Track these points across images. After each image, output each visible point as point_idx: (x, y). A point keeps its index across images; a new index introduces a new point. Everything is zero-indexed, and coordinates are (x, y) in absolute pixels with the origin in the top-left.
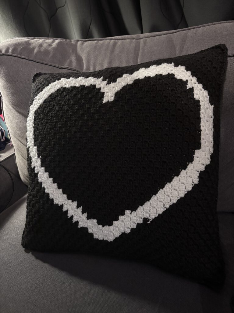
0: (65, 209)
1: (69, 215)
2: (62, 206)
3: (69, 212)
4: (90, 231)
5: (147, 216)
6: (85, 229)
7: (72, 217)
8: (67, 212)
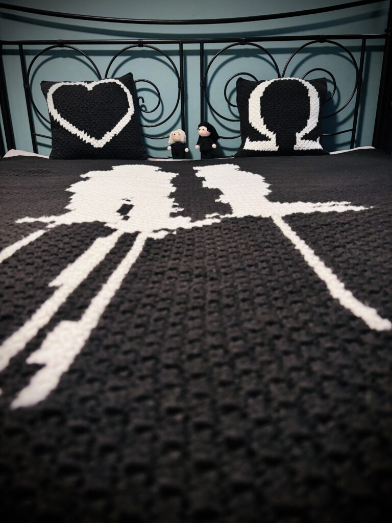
2: (76, 134)
3: (80, 136)
4: (92, 144)
5: (115, 133)
6: (89, 144)
7: (82, 138)
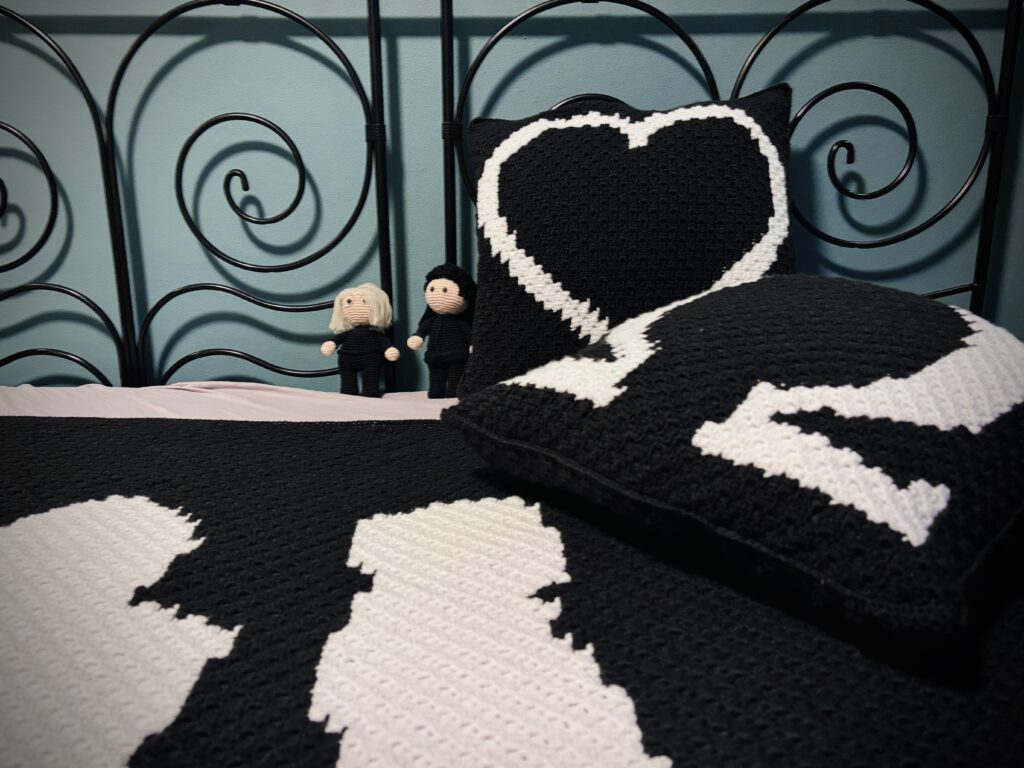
0: (564, 317)
1: (573, 326)
2: (560, 312)
3: (573, 321)
7: (579, 329)
8: (569, 321)
